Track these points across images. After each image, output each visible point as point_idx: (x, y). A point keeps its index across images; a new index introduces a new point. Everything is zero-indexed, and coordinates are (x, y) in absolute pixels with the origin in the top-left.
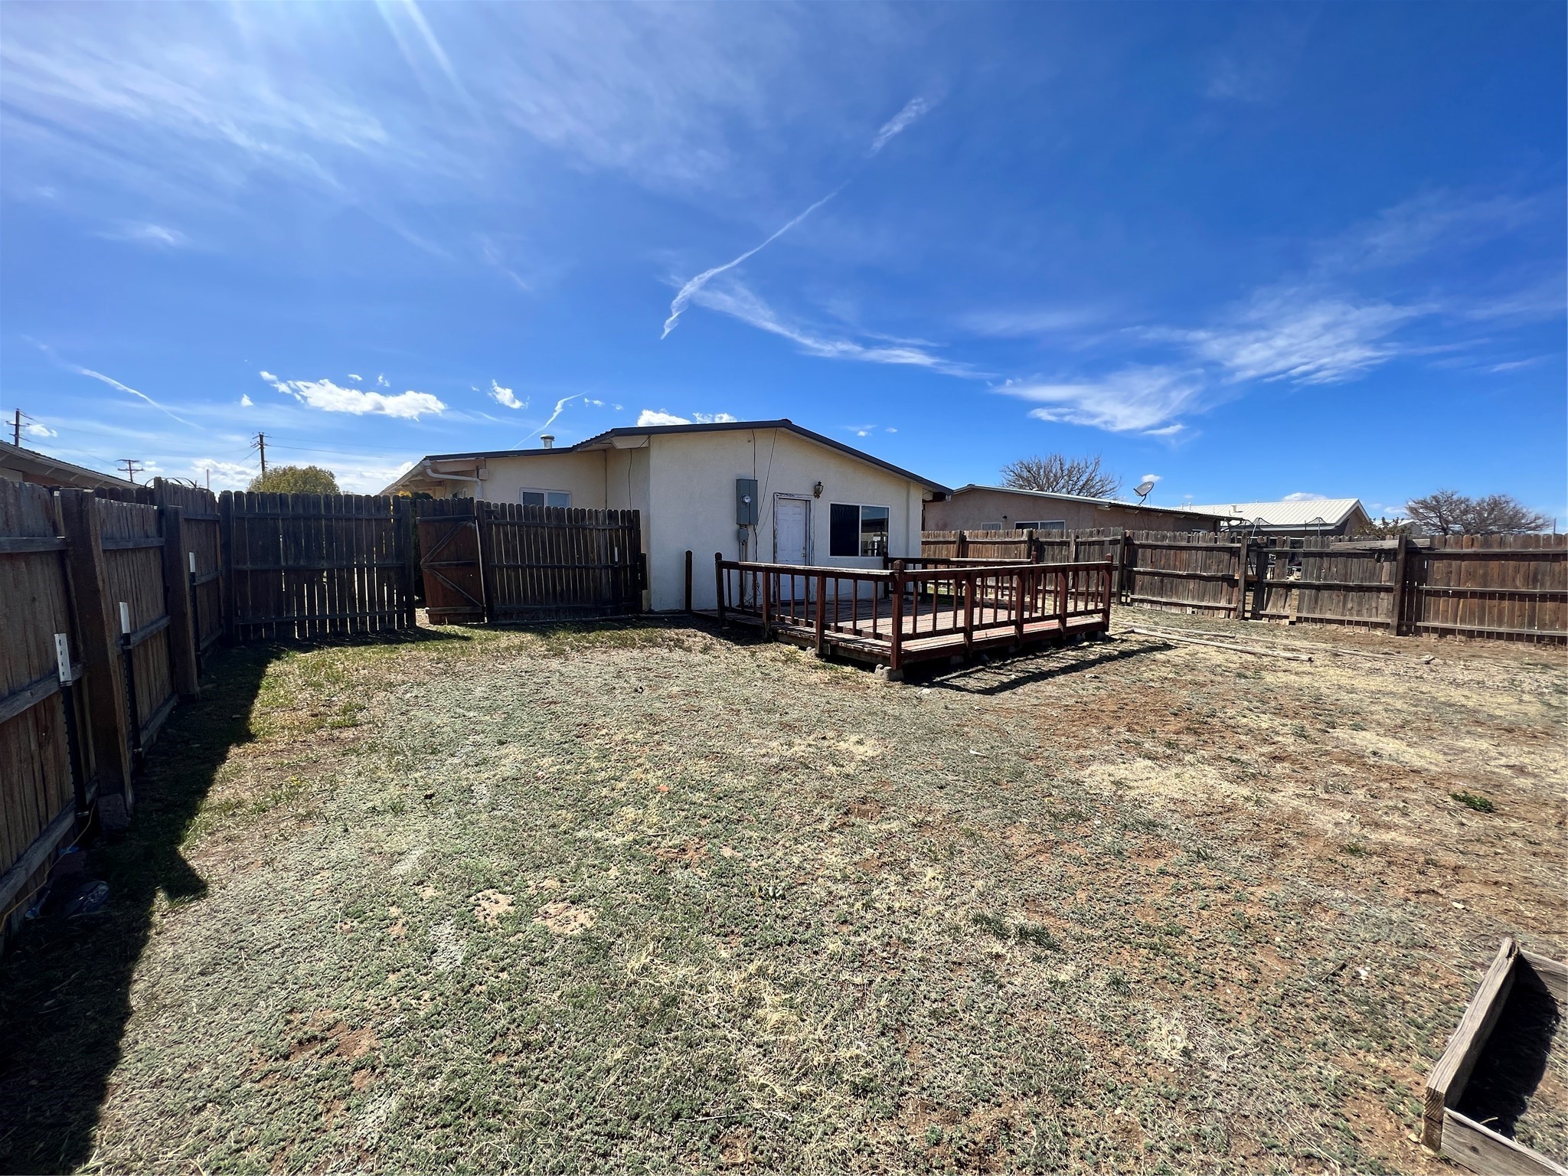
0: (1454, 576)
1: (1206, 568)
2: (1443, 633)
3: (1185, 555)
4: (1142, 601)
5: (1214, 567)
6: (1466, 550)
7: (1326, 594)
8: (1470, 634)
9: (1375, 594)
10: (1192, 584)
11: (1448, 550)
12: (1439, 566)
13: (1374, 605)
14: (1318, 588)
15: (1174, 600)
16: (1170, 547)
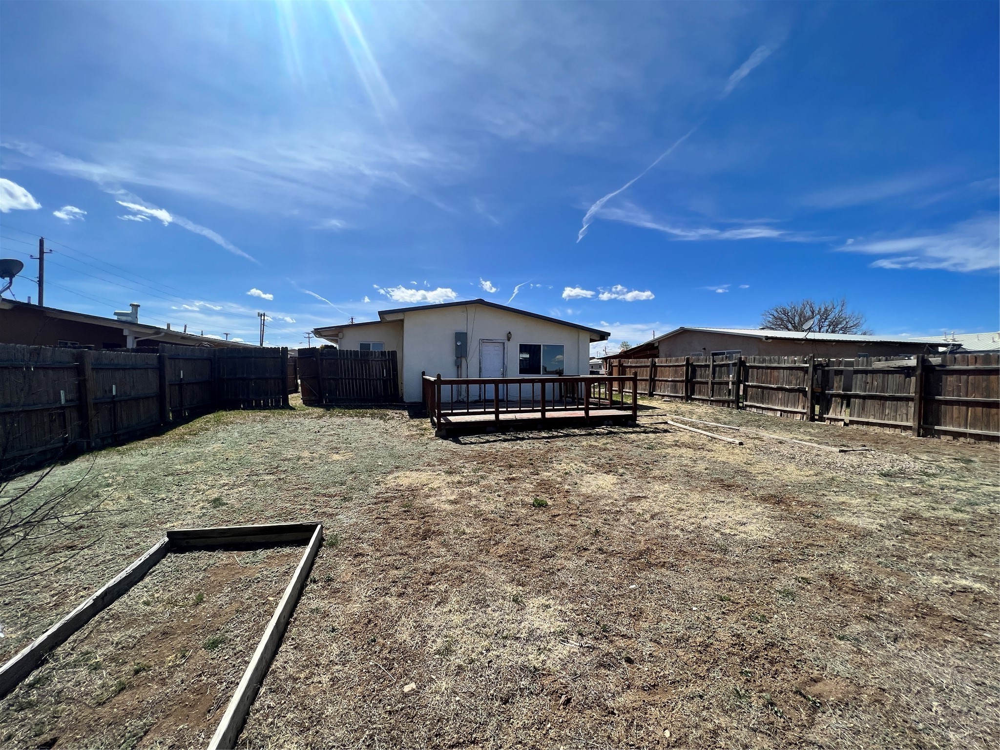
0: (963, 390)
1: (790, 383)
2: (956, 435)
3: (776, 373)
4: (751, 406)
5: (794, 382)
6: (971, 367)
7: (869, 402)
8: (978, 438)
9: (904, 403)
10: (780, 395)
11: (956, 367)
12: (951, 379)
13: (905, 411)
14: (864, 398)
15: (770, 406)
16: (768, 368)
